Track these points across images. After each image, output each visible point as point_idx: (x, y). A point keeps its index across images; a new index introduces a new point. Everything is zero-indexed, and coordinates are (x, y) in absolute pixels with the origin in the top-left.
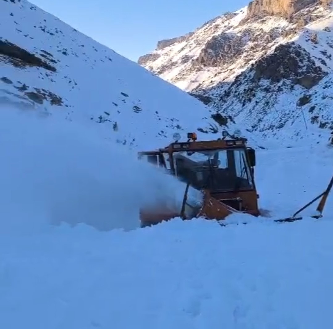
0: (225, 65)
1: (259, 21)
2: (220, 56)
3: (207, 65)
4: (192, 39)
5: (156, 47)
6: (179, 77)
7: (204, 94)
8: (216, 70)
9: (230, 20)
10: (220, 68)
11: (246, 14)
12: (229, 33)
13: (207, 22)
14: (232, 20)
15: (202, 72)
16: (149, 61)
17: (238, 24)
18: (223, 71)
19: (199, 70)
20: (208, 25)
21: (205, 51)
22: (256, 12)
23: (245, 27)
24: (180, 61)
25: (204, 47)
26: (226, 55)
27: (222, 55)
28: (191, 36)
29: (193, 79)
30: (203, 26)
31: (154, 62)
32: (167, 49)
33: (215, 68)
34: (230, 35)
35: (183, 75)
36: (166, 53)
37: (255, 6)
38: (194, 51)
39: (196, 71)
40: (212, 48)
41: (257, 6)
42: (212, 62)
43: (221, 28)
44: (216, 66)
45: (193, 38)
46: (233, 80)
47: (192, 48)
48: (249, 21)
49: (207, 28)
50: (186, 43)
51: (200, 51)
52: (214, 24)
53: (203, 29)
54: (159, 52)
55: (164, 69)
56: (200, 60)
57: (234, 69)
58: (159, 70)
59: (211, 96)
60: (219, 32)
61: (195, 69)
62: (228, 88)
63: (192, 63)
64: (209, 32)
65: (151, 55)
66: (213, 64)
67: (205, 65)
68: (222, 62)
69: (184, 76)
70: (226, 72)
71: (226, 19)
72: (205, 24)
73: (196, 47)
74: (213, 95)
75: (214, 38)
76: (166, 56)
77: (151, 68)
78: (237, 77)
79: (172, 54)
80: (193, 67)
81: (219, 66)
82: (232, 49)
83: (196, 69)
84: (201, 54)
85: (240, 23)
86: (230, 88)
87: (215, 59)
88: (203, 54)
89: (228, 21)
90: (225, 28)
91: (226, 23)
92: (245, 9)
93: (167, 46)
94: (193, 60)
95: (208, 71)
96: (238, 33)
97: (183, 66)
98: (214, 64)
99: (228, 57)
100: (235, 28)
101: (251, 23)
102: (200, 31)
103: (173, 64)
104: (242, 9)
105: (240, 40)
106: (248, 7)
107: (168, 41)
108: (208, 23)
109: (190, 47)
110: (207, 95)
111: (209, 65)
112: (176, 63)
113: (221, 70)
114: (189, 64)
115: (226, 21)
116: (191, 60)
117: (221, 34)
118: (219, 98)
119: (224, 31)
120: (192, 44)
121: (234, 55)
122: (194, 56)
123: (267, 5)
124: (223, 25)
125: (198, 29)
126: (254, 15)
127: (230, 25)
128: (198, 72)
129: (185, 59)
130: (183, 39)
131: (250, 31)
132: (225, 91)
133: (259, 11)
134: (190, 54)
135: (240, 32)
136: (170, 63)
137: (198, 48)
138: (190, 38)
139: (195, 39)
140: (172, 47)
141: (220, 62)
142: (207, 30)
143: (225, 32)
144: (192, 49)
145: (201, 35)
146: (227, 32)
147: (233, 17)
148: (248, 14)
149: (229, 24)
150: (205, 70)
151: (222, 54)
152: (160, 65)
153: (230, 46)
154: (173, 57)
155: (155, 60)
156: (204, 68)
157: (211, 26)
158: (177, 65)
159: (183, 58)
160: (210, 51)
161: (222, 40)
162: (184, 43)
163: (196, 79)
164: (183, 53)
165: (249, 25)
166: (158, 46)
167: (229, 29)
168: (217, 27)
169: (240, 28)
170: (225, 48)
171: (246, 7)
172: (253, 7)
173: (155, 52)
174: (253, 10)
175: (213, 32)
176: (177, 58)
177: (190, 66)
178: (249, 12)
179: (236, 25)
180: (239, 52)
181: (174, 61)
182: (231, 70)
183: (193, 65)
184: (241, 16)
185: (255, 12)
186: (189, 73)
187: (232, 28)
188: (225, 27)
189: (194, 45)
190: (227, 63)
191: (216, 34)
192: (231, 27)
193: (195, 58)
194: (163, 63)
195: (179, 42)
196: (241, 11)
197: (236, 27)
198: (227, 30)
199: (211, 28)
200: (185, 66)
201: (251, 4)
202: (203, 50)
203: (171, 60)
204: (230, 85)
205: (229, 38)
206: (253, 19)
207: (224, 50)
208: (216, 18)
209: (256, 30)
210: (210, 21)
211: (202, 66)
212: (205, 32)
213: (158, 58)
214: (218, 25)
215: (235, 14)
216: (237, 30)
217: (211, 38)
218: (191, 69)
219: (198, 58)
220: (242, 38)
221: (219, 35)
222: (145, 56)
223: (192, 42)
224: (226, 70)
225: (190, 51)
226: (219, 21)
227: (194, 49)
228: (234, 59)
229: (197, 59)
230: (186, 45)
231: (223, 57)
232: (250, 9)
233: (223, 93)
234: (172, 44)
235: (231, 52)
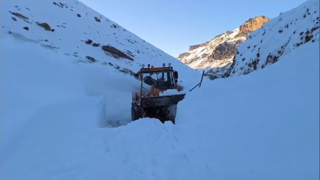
0: (226, 59)
1: (246, 35)
2: (223, 54)
3: (216, 58)
6: (200, 65)
7: (214, 74)
8: (221, 62)
10: (223, 60)
11: (238, 32)
12: (229, 42)
14: (231, 35)
16: (184, 56)
17: (234, 37)
18: (225, 62)
19: (212, 62)
20: (217, 38)
21: (215, 51)
23: (237, 39)
24: (201, 57)
25: (214, 49)
27: (224, 54)
28: (208, 43)
29: (208, 67)
30: (214, 39)
31: (188, 57)
32: (195, 50)
33: (220, 61)
34: (229, 43)
35: (203, 64)
36: (194, 52)
37: (243, 28)
38: (209, 51)
39: (210, 62)
41: (244, 28)
43: (224, 39)
44: (221, 60)
45: (209, 45)
46: (230, 67)
47: (208, 50)
48: (240, 35)
49: (217, 39)
50: (205, 47)
51: (212, 52)
52: (221, 37)
53: (215, 40)
54: (191, 52)
55: (192, 61)
56: (212, 56)
57: (230, 61)
58: (190, 61)
59: (217, 76)
60: (223, 42)
61: (209, 61)
62: (227, 71)
63: (207, 58)
64: (218, 41)
65: (186, 53)
66: (219, 58)
67: (215, 59)
69: (203, 65)
70: (226, 63)
71: (227, 34)
72: (216, 37)
73: (211, 49)
74: (218, 75)
75: (220, 45)
76: (194, 54)
77: (186, 60)
79: (197, 53)
81: (223, 59)
82: (230, 50)
84: (212, 53)
85: (235, 37)
87: (220, 56)
88: (214, 53)
89: (228, 36)
90: (226, 40)
91: (227, 37)
92: (238, 29)
93: (195, 49)
95: (217, 62)
96: (233, 42)
97: (203, 60)
98: (220, 58)
99: (228, 55)
100: (232, 39)
101: (241, 37)
102: (213, 41)
103: (197, 58)
104: (236, 30)
105: (234, 46)
107: (196, 46)
108: (217, 36)
110: (215, 75)
111: (217, 59)
112: (199, 57)
113: (224, 62)
114: (206, 58)
115: (227, 35)
116: (207, 56)
117: (224, 43)
118: (222, 77)
119: (226, 41)
120: (208, 48)
121: (231, 54)
122: (209, 54)
123: (250, 27)
124: (225, 38)
125: (212, 40)
126: (243, 33)
127: (229, 38)
128: (211, 63)
129: (204, 56)
130: (204, 45)
131: (240, 41)
132: (225, 73)
133: (245, 30)
134: (207, 53)
135: (235, 41)
137: (211, 50)
138: (207, 44)
139: (210, 45)
140: (198, 49)
141: (223, 58)
142: (216, 40)
145: (213, 43)
146: (228, 41)
147: (231, 33)
148: (239, 32)
149: (229, 37)
150: (214, 62)
152: (190, 59)
153: (228, 49)
154: (198, 54)
155: (188, 56)
156: (214, 61)
157: (219, 38)
158: (199, 58)
159: (204, 55)
160: (218, 51)
161: (225, 46)
162: (204, 47)
163: (210, 66)
164: (203, 52)
165: (240, 37)
166: (190, 48)
167: (229, 40)
168: (222, 39)
169: (234, 40)
170: (226, 50)
171: (239, 28)
172: (242, 28)
173: (188, 51)
174: (242, 30)
175: (220, 41)
176: (200, 55)
178: (240, 31)
179: (232, 38)
182: (229, 62)
184: (236, 33)
185: (243, 31)
186: (206, 63)
187: (230, 40)
188: (227, 39)
189: (210, 48)
190: (227, 58)
191: (221, 43)
192: (230, 39)
193: (209, 55)
194: (192, 58)
195: (201, 46)
197: (233, 39)
198: (227, 41)
199: (218, 40)
200: (204, 59)
201: (241, 26)
202: (214, 51)
203: (196, 56)
205: (228, 45)
206: (242, 35)
207: (225, 51)
208: (222, 34)
209: (243, 41)
211: (213, 59)
213: (190, 55)
214: (223, 38)
215: (232, 32)
217: (218, 44)
218: (207, 61)
220: (235, 45)
221: (223, 43)
222: (182, 54)
223: (208, 46)
224: (226, 62)
225: (207, 51)
226: (223, 36)
228: (231, 56)
229: (211, 56)
232: (241, 30)
233: (224, 73)
234: (197, 48)
235: (229, 52)
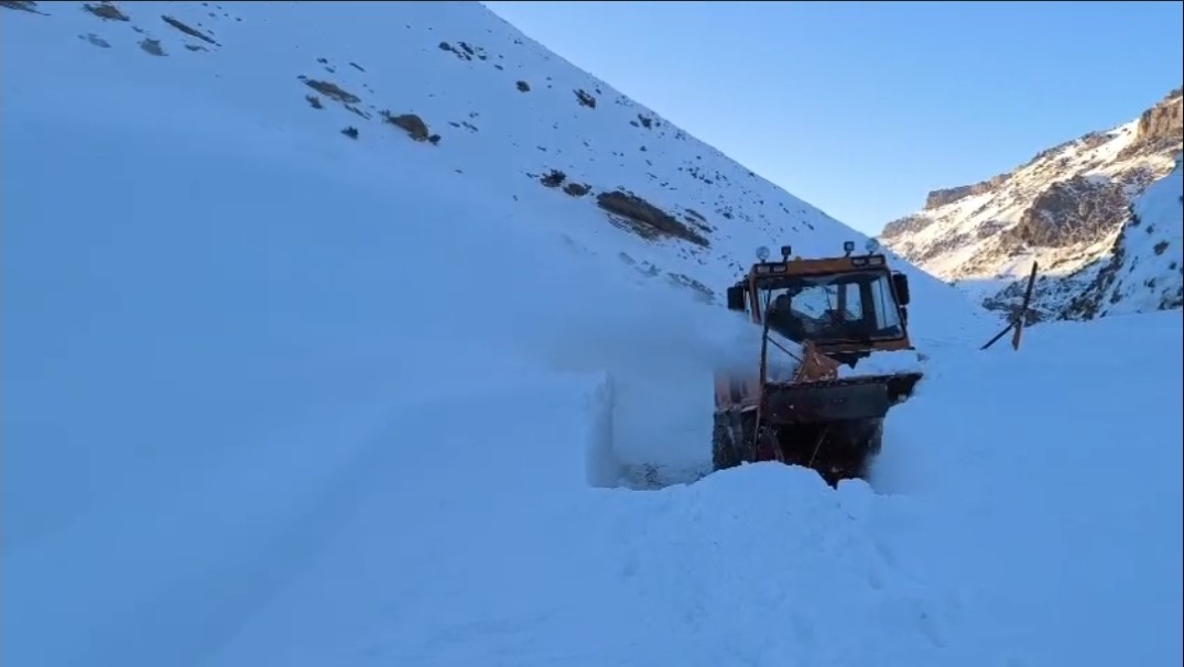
0: (1079, 245)
1: (1167, 150)
2: (1068, 225)
3: (1036, 241)
4: (1005, 189)
5: (925, 204)
6: (969, 266)
8: (1055, 254)
9: (1098, 148)
10: (1066, 249)
11: (1134, 136)
12: (1093, 175)
13: (1041, 153)
14: (1102, 149)
15: (1025, 256)
16: (906, 232)
17: (1115, 156)
18: (1073, 256)
19: (1017, 253)
20: (1044, 159)
21: (1033, 213)
22: (1161, 130)
23: (1131, 164)
24: (974, 234)
25: (1030, 205)
26: (1082, 222)
27: (1071, 222)
28: (1003, 181)
29: (1002, 272)
30: (1030, 164)
31: (918, 235)
32: (947, 209)
33: (1054, 250)
34: (1092, 181)
35: (980, 262)
36: (945, 217)
37: (1158, 118)
38: (1008, 212)
39: (1011, 255)
40: (1049, 208)
42: (1047, 237)
43: (1073, 166)
44: (1055, 246)
45: (1007, 187)
46: (1094, 277)
47: (1003, 206)
48: (1141, 150)
49: (1041, 166)
50: (993, 196)
51: (1021, 214)
52: (1059, 157)
53: (1033, 167)
54: (931, 214)
55: (936, 249)
56: (1020, 233)
57: (1100, 252)
58: (927, 250)
59: (1039, 309)
60: (1070, 175)
61: (1007, 250)
62: (1081, 292)
63: (1001, 238)
64: (1046, 173)
65: (912, 219)
66: (1049, 241)
67: (1031, 244)
68: (1071, 238)
69: (982, 265)
70: (1077, 259)
71: (1086, 146)
72: (1038, 157)
73: (1014, 204)
74: (1044, 306)
75: (1055, 187)
76: (943, 223)
77: (911, 246)
78: (1102, 271)
79: (959, 218)
80: (1004, 246)
81: (1064, 245)
82: (1097, 210)
83: (1010, 252)
84: (1022, 219)
85: (1119, 156)
86: (1083, 295)
87: (1056, 230)
88: (1027, 219)
89: (1092, 152)
90: (1083, 167)
91: (1087, 156)
92: (1134, 126)
93: (948, 202)
94: (1004, 232)
95: (1039, 254)
96: (1113, 177)
97: (980, 245)
98: (1053, 241)
99: (1086, 227)
100: (1107, 166)
101: (1146, 156)
102: (1025, 172)
103: (956, 240)
104: (1125, 126)
105: (1116, 192)
106: (1141, 122)
107: (952, 192)
108: (1043, 155)
109: (1000, 205)
111: (1041, 243)
112: (966, 236)
113: (1069, 254)
114: (994, 241)
115: (1087, 150)
116: (999, 233)
117: (1073, 179)
118: (1058, 314)
119: (1081, 171)
120: (1005, 199)
121: (1101, 223)
122: (1008, 224)
124: (1078, 160)
125: (1022, 167)
126: (1155, 138)
127: (1095, 160)
128: (1014, 258)
129: (987, 229)
130: (986, 186)
131: (1142, 172)
132: (1074, 300)
133: (1167, 129)
134: (1000, 219)
135: (1119, 173)
136: (952, 237)
137: (1017, 207)
138: (1002, 185)
139: (1014, 186)
140: (960, 203)
141: (1067, 238)
142: (1040, 170)
143: (1083, 175)
144: (1005, 209)
145: (1027, 179)
146: (1088, 174)
147: (1105, 142)
148: (1139, 136)
149: (1093, 157)
150: (1029, 254)
151: (1073, 219)
152: (929, 242)
153: (1091, 206)
154: (962, 223)
155: (919, 230)
156: (1032, 249)
157: (1051, 162)
158: (968, 240)
159: (985, 227)
160: (1046, 213)
161: (1076, 192)
162: (987, 197)
163: (1010, 270)
164: (984, 217)
165: (1142, 158)
166: (929, 201)
167: (1094, 166)
168: (1064, 163)
169: (1118, 167)
170: (1081, 208)
171: (1137, 121)
172: (1153, 121)
173: (921, 213)
174: (1152, 129)
175: (1054, 173)
176: (969, 227)
177: (998, 245)
178: (1141, 132)
179: (1109, 161)
180: (1111, 219)
181: (960, 232)
182: (1091, 255)
183: (1004, 241)
184: (1123, 141)
185: (1157, 131)
186: (993, 258)
187: (1101, 166)
188: (1084, 163)
189: (1010, 201)
190: (1083, 239)
191: (1062, 179)
192: (1099, 163)
193: (1009, 228)
194: (937, 236)
195: (977, 194)
196: (1126, 130)
197: (1111, 164)
198: (1088, 169)
199: (1049, 166)
200: (986, 244)
201: (1148, 114)
202: (1026, 211)
203: (954, 231)
204: (1086, 287)
205: (1091, 188)
206: (1153, 146)
207: (1077, 212)
208: (1065, 144)
209: (1156, 172)
210: (1049, 151)
211: (1025, 245)
212: (1035, 174)
213: (926, 225)
214: (1067, 160)
215: (1110, 137)
216: (1112, 170)
217: (1048, 186)
218: (998, 251)
219: (1016, 228)
220: (1120, 187)
221: (1068, 180)
222: (897, 221)
223: (1005, 194)
224: (1080, 254)
225: (1000, 212)
226: (1070, 152)
227: (1008, 208)
228: (1100, 231)
229: (1014, 231)
230: (992, 201)
231: (1073, 227)
232: (1145, 125)
233: (1068, 302)
234: (959, 198)
235: (1095, 217)
